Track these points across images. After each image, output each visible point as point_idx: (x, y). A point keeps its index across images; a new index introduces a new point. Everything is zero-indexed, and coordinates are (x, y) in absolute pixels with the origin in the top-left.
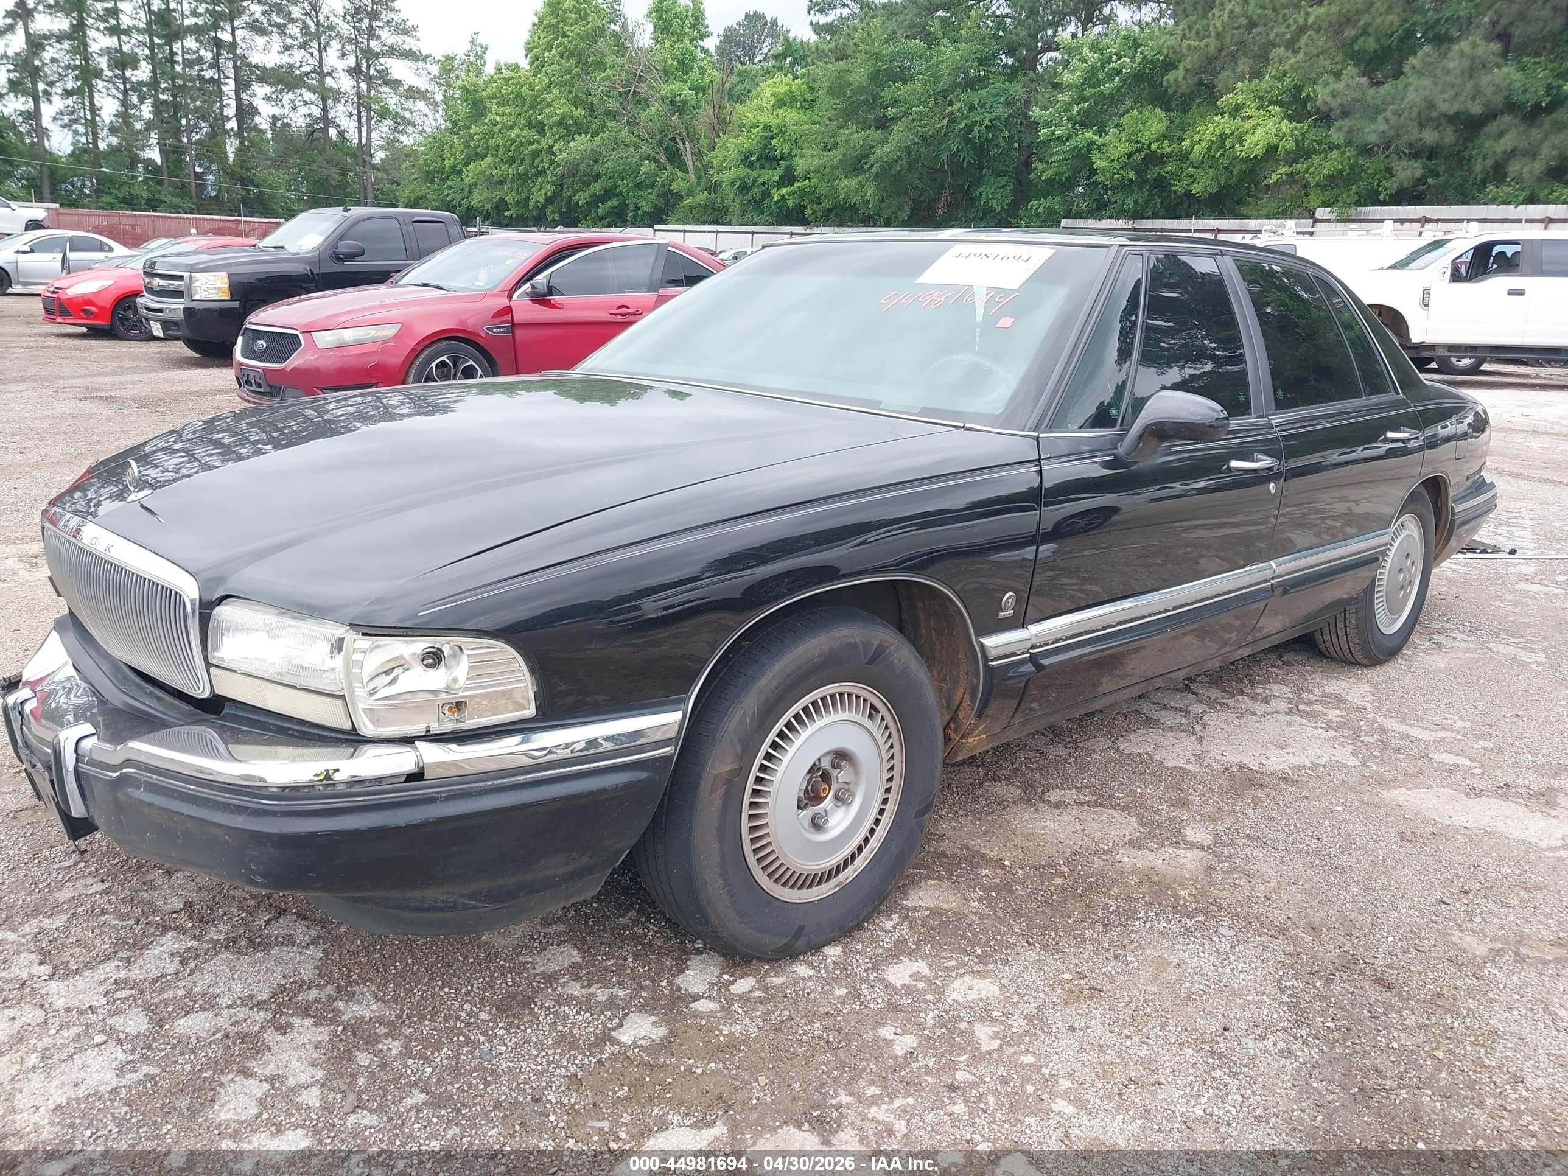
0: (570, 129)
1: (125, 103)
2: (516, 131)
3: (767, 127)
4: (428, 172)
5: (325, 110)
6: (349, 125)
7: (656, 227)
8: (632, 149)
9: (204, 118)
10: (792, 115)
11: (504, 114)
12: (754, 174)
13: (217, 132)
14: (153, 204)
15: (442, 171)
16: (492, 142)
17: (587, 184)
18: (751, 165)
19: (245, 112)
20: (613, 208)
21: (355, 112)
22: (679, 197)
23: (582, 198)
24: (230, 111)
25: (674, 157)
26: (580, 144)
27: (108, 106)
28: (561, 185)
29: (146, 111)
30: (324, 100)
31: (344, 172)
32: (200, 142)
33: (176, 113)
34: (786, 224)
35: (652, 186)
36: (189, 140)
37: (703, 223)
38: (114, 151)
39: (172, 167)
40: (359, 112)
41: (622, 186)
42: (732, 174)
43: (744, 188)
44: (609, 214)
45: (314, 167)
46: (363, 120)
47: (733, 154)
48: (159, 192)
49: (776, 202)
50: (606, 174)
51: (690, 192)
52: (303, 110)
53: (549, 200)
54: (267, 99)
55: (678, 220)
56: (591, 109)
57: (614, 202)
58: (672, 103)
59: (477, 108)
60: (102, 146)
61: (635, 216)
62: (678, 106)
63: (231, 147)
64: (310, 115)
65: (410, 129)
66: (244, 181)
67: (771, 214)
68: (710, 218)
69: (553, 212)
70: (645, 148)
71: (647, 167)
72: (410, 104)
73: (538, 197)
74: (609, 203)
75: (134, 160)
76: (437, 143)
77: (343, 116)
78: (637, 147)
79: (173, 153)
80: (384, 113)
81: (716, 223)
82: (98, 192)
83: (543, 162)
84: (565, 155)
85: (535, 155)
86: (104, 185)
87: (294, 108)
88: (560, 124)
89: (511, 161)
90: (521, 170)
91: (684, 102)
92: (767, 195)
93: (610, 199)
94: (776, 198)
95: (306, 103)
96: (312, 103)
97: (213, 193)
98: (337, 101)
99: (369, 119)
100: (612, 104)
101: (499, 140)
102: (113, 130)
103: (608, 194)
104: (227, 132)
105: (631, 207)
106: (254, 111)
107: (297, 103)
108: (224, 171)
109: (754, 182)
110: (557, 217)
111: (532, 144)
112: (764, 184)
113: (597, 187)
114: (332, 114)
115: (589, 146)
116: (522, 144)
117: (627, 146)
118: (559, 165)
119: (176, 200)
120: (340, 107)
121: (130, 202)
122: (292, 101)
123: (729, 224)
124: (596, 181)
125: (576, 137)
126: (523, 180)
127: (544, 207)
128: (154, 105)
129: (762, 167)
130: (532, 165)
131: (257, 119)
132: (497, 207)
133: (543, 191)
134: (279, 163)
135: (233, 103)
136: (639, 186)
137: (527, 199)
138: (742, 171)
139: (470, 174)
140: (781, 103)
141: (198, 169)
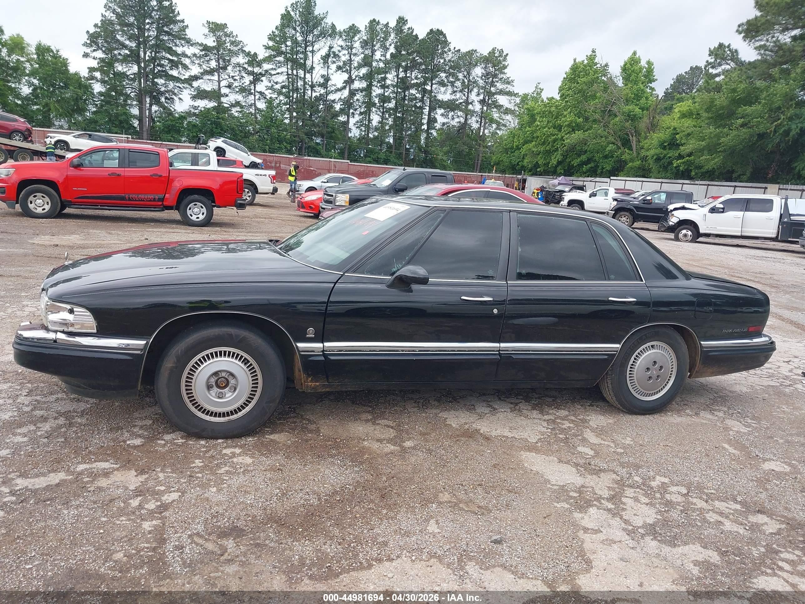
0: (574, 128)
1: (383, 118)
2: (546, 129)
3: (675, 129)
4: (506, 149)
5: (466, 120)
6: (475, 126)
7: (612, 178)
8: (603, 139)
9: (413, 124)
10: (688, 123)
11: (542, 121)
12: (665, 152)
13: (418, 130)
14: (386, 162)
15: (512, 148)
16: (535, 135)
17: (579, 156)
18: (664, 148)
19: (432, 121)
20: (592, 168)
21: (480, 120)
22: (625, 162)
23: (575, 162)
24: (425, 121)
25: (626, 143)
26: (578, 135)
27: (375, 119)
28: (566, 156)
29: (390, 121)
30: (466, 116)
31: (470, 148)
32: (410, 135)
33: (402, 122)
34: (681, 179)
35: (612, 157)
36: (406, 133)
37: (636, 176)
38: (375, 138)
39: (397, 145)
40: (481, 120)
41: (597, 157)
42: (652, 152)
43: (658, 159)
44: (588, 171)
45: (457, 146)
46: (483, 124)
47: (655, 142)
48: (390, 156)
49: (676, 167)
50: (589, 151)
51: (632, 160)
52: (457, 120)
53: (559, 163)
54: (442, 115)
55: (625, 175)
56: (587, 119)
57: (592, 165)
58: (629, 116)
59: (533, 118)
60: (371, 136)
61: (602, 172)
62: (632, 118)
63: (423, 136)
64: (459, 122)
65: (503, 128)
66: (426, 152)
67: (673, 173)
68: (641, 174)
69: (561, 169)
70: (611, 139)
71: (611, 147)
72: (504, 116)
73: (554, 162)
74: (589, 165)
75: (382, 142)
76: (512, 134)
77: (474, 123)
78: (606, 137)
79: (399, 140)
80: (492, 121)
81: (644, 176)
82: (365, 156)
83: (558, 145)
84: (568, 140)
85: (555, 141)
86: (369, 153)
87: (453, 119)
88: (569, 125)
89: (544, 143)
90: (547, 148)
91: (635, 115)
92: (671, 163)
93: (590, 163)
94: (675, 165)
95: (458, 117)
96: (461, 116)
97: (412, 157)
98: (473, 115)
99: (485, 124)
100: (597, 116)
101: (538, 134)
102: (376, 129)
103: (589, 161)
104: (422, 130)
105: (600, 168)
106: (435, 121)
107: (455, 117)
108: (418, 147)
109: (665, 156)
110: (562, 171)
111: (554, 135)
112: (670, 157)
113: (584, 158)
114: (469, 122)
115: (582, 136)
116: (548, 136)
117: (602, 137)
118: (565, 146)
119: (396, 161)
120: (474, 119)
121: (377, 161)
122: (453, 116)
123: (650, 177)
124: (584, 154)
125: (577, 132)
126: (548, 153)
127: (556, 166)
128: (394, 119)
129: (670, 149)
130: (553, 146)
131: (436, 124)
132: (535, 166)
133: (557, 159)
134: (442, 144)
135: (426, 117)
136: (606, 157)
137: (549, 163)
138: (659, 151)
139: (524, 150)
140: (684, 115)
141: (407, 147)
